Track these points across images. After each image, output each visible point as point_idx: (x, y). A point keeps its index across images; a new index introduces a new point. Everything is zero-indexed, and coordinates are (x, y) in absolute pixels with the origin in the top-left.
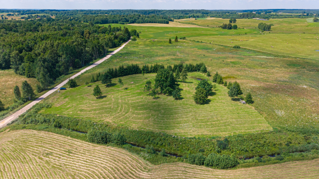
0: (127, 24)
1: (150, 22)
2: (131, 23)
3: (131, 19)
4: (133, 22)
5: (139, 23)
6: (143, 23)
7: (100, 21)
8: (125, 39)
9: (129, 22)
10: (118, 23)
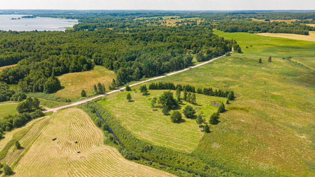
0: (256, 33)
1: (285, 32)
2: (262, 32)
3: (264, 29)
4: (265, 32)
5: (272, 32)
6: (276, 32)
7: (230, 30)
8: (219, 54)
9: (261, 31)
10: (247, 32)
